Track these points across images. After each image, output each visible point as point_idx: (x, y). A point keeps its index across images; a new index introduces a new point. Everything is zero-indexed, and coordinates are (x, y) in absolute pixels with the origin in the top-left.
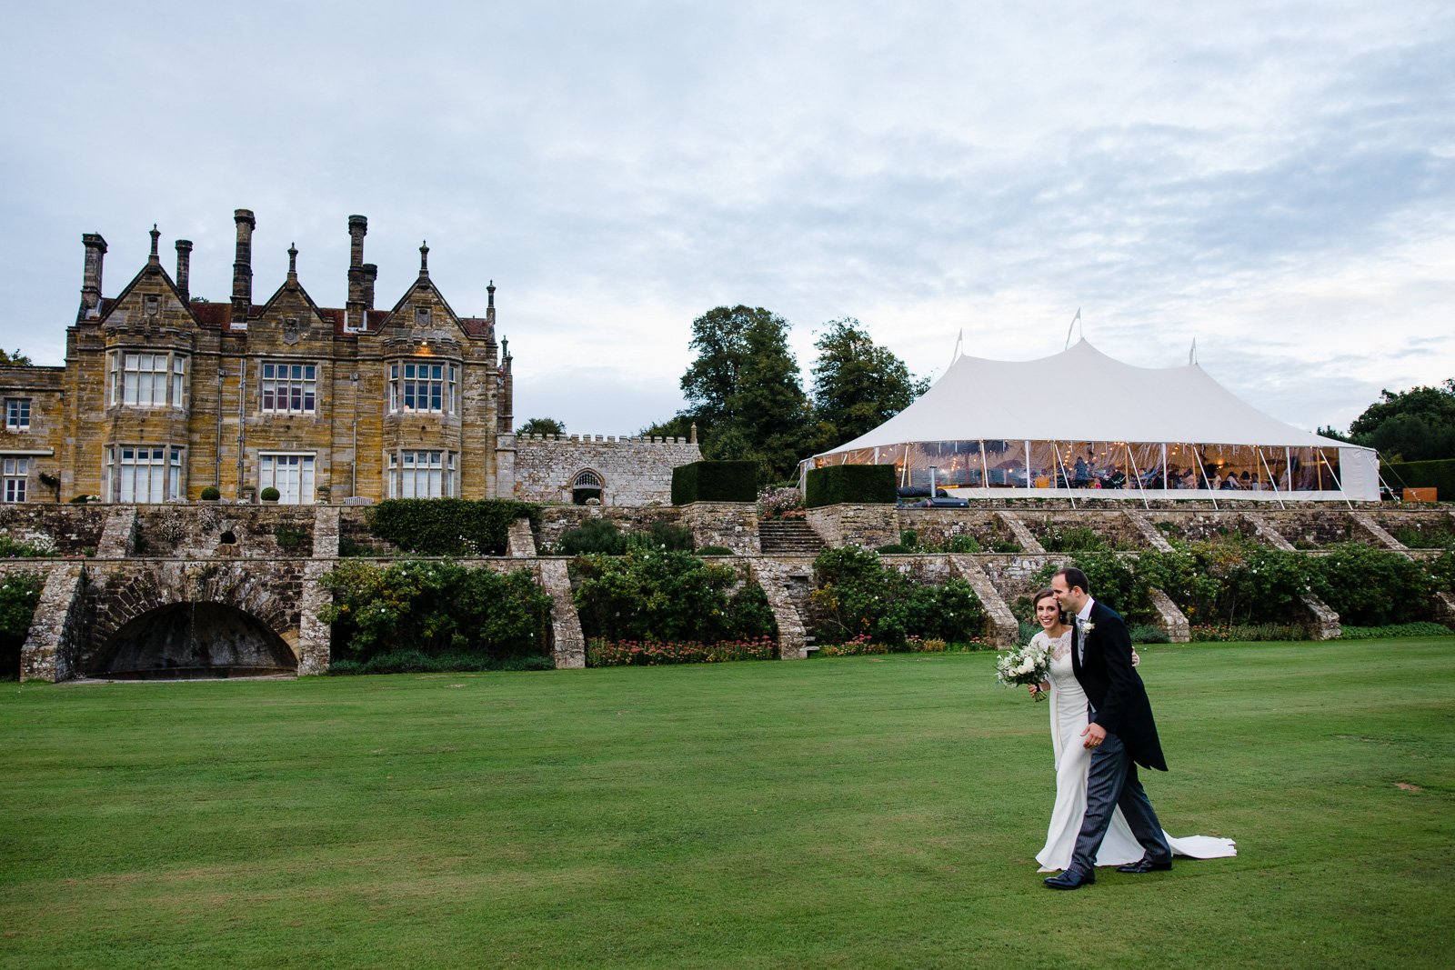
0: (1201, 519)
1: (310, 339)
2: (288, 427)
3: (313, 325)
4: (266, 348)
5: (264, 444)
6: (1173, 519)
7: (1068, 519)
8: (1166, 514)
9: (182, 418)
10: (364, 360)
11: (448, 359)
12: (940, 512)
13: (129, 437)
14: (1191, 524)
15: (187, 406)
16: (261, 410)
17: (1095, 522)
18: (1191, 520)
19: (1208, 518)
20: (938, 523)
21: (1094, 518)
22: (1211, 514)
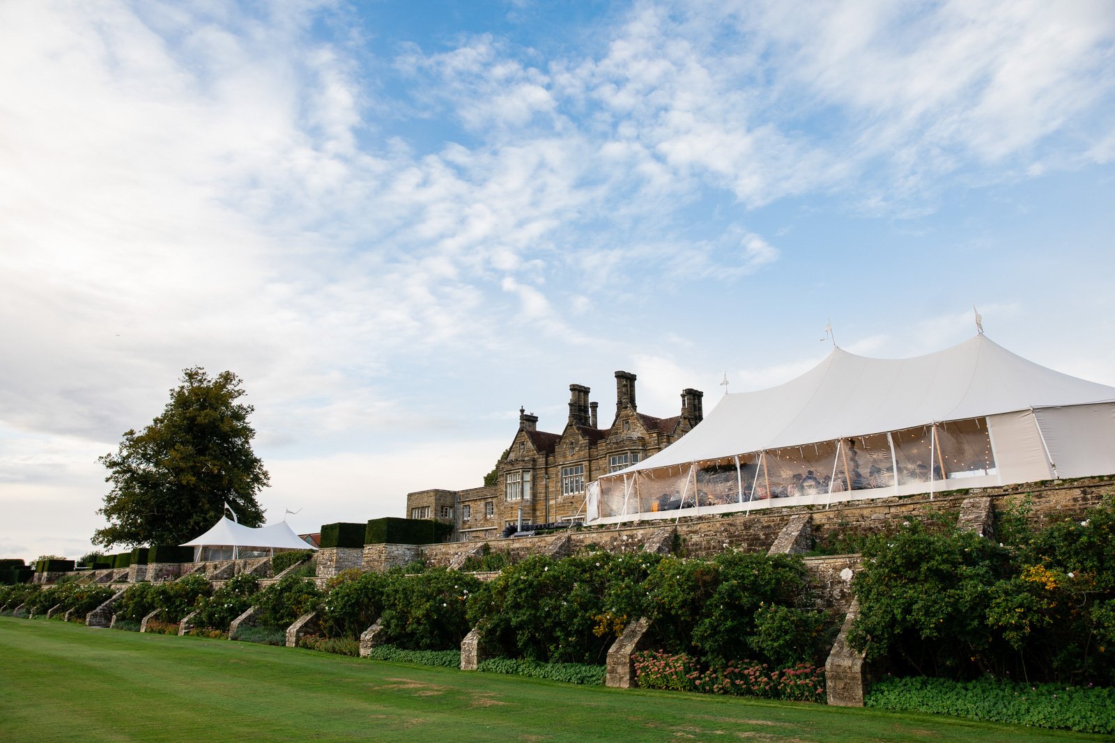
0: (625, 538)
1: (579, 451)
2: (571, 502)
3: (580, 443)
4: (563, 460)
5: (564, 514)
6: (599, 540)
7: (522, 545)
8: (594, 535)
9: (528, 504)
10: (601, 458)
11: (629, 450)
12: (450, 546)
13: (508, 517)
14: (615, 543)
15: (532, 497)
16: (562, 495)
17: (539, 547)
18: (616, 539)
19: (631, 537)
20: (448, 554)
21: (539, 544)
22: (635, 532)
